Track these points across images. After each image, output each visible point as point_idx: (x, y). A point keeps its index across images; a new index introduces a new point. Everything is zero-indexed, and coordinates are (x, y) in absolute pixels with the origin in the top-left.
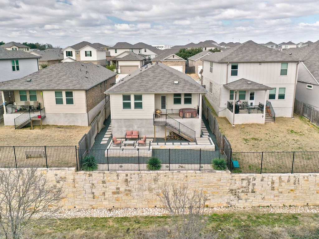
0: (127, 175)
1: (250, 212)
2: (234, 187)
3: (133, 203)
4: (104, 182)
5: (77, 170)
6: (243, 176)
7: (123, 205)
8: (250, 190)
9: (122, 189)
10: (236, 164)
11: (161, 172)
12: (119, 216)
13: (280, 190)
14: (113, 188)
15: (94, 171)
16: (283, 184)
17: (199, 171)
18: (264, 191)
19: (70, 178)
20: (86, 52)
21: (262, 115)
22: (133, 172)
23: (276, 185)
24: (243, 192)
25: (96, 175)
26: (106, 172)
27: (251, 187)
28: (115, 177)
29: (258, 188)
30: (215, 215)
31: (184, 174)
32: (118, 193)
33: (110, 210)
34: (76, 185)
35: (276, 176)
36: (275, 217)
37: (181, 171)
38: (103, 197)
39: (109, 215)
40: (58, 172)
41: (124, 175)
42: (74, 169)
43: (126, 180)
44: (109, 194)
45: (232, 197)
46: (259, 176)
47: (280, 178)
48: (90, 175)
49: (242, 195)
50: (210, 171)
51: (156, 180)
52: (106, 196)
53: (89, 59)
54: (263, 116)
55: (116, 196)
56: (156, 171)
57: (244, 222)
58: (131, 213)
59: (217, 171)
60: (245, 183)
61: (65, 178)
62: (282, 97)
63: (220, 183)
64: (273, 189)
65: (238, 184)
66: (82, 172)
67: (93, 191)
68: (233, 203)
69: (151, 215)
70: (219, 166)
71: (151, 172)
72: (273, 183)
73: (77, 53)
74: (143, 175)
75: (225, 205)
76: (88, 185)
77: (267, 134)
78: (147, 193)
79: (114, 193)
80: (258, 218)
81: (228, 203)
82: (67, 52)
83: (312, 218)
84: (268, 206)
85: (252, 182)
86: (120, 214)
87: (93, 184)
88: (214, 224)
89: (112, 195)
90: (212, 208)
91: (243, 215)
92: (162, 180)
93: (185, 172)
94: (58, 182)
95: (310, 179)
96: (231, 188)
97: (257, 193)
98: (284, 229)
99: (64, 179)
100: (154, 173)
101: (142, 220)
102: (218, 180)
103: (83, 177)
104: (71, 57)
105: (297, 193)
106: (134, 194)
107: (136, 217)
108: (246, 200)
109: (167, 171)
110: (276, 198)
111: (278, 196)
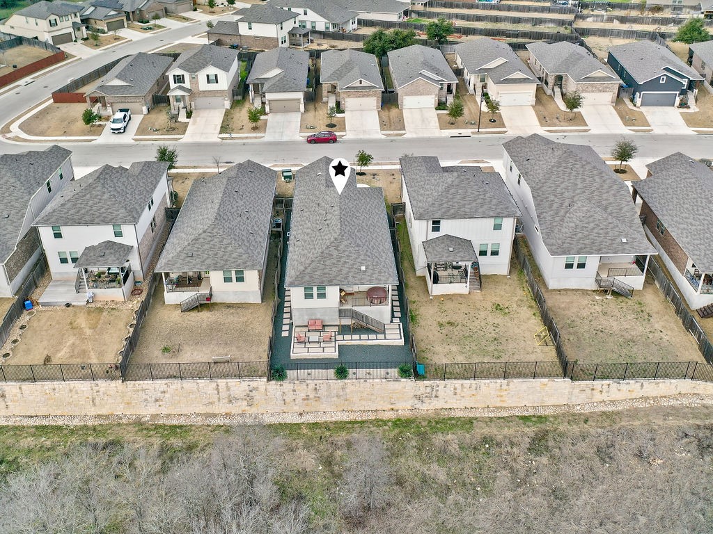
0: (316, 385)
1: (432, 416)
2: (418, 393)
3: (323, 407)
4: (294, 391)
5: (268, 380)
6: (427, 383)
7: (313, 410)
8: (433, 395)
9: (312, 396)
10: (420, 369)
11: (349, 381)
12: (311, 422)
13: (462, 395)
14: (303, 395)
15: (285, 381)
16: (465, 390)
17: (384, 380)
18: (447, 396)
19: (262, 388)
20: (208, 76)
21: (465, 284)
22: (321, 382)
23: (458, 391)
24: (426, 397)
25: (286, 386)
26: (296, 382)
27: (434, 393)
28: (305, 387)
29: (441, 394)
30: (399, 420)
31: (370, 383)
32: (308, 399)
33: (301, 414)
34: (268, 394)
35: (458, 383)
36: (453, 422)
37: (368, 381)
38: (293, 403)
39: (300, 420)
40: (251, 383)
41: (314, 385)
42: (265, 380)
43: (316, 389)
44: (299, 401)
45: (416, 402)
46: (442, 383)
47: (462, 385)
48: (282, 385)
49: (426, 400)
50: (396, 380)
51: (343, 389)
52: (296, 403)
53: (213, 87)
54: (466, 286)
55: (306, 402)
56: (344, 380)
57: (424, 427)
58: (321, 419)
59: (403, 380)
60: (428, 390)
61: (258, 388)
62: (495, 253)
63: (404, 390)
64: (455, 394)
65: (422, 390)
66: (273, 382)
67: (284, 398)
68: (417, 406)
69: (339, 420)
70: (405, 373)
71: (339, 381)
72: (455, 389)
73: (193, 78)
74: (332, 385)
75: (409, 408)
76: (279, 393)
77: (466, 314)
78: (335, 399)
79: (304, 399)
80: (437, 423)
81: (413, 406)
82: (174, 76)
83: (486, 422)
84: (450, 409)
85: (435, 389)
86: (310, 419)
87: (284, 393)
88: (397, 431)
89: (301, 401)
90: (397, 410)
91: (424, 420)
92: (349, 388)
93: (371, 381)
94: (251, 391)
95: (491, 385)
96: (415, 394)
97: (440, 397)
98: (456, 437)
99: (256, 389)
100: (341, 382)
101: (332, 426)
102: (403, 388)
103: (275, 387)
104: (182, 84)
105: (478, 397)
106: (323, 400)
107: (326, 422)
108: (430, 403)
109: (354, 380)
110: (458, 402)
111: (460, 400)
